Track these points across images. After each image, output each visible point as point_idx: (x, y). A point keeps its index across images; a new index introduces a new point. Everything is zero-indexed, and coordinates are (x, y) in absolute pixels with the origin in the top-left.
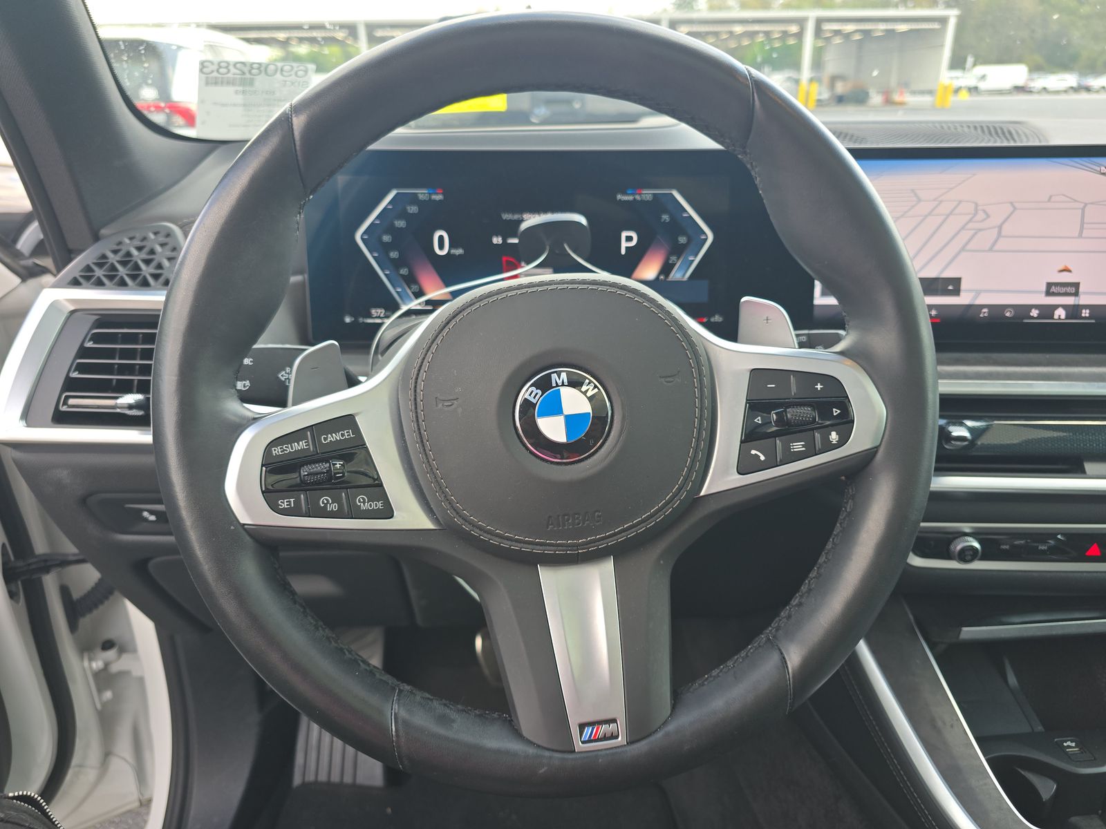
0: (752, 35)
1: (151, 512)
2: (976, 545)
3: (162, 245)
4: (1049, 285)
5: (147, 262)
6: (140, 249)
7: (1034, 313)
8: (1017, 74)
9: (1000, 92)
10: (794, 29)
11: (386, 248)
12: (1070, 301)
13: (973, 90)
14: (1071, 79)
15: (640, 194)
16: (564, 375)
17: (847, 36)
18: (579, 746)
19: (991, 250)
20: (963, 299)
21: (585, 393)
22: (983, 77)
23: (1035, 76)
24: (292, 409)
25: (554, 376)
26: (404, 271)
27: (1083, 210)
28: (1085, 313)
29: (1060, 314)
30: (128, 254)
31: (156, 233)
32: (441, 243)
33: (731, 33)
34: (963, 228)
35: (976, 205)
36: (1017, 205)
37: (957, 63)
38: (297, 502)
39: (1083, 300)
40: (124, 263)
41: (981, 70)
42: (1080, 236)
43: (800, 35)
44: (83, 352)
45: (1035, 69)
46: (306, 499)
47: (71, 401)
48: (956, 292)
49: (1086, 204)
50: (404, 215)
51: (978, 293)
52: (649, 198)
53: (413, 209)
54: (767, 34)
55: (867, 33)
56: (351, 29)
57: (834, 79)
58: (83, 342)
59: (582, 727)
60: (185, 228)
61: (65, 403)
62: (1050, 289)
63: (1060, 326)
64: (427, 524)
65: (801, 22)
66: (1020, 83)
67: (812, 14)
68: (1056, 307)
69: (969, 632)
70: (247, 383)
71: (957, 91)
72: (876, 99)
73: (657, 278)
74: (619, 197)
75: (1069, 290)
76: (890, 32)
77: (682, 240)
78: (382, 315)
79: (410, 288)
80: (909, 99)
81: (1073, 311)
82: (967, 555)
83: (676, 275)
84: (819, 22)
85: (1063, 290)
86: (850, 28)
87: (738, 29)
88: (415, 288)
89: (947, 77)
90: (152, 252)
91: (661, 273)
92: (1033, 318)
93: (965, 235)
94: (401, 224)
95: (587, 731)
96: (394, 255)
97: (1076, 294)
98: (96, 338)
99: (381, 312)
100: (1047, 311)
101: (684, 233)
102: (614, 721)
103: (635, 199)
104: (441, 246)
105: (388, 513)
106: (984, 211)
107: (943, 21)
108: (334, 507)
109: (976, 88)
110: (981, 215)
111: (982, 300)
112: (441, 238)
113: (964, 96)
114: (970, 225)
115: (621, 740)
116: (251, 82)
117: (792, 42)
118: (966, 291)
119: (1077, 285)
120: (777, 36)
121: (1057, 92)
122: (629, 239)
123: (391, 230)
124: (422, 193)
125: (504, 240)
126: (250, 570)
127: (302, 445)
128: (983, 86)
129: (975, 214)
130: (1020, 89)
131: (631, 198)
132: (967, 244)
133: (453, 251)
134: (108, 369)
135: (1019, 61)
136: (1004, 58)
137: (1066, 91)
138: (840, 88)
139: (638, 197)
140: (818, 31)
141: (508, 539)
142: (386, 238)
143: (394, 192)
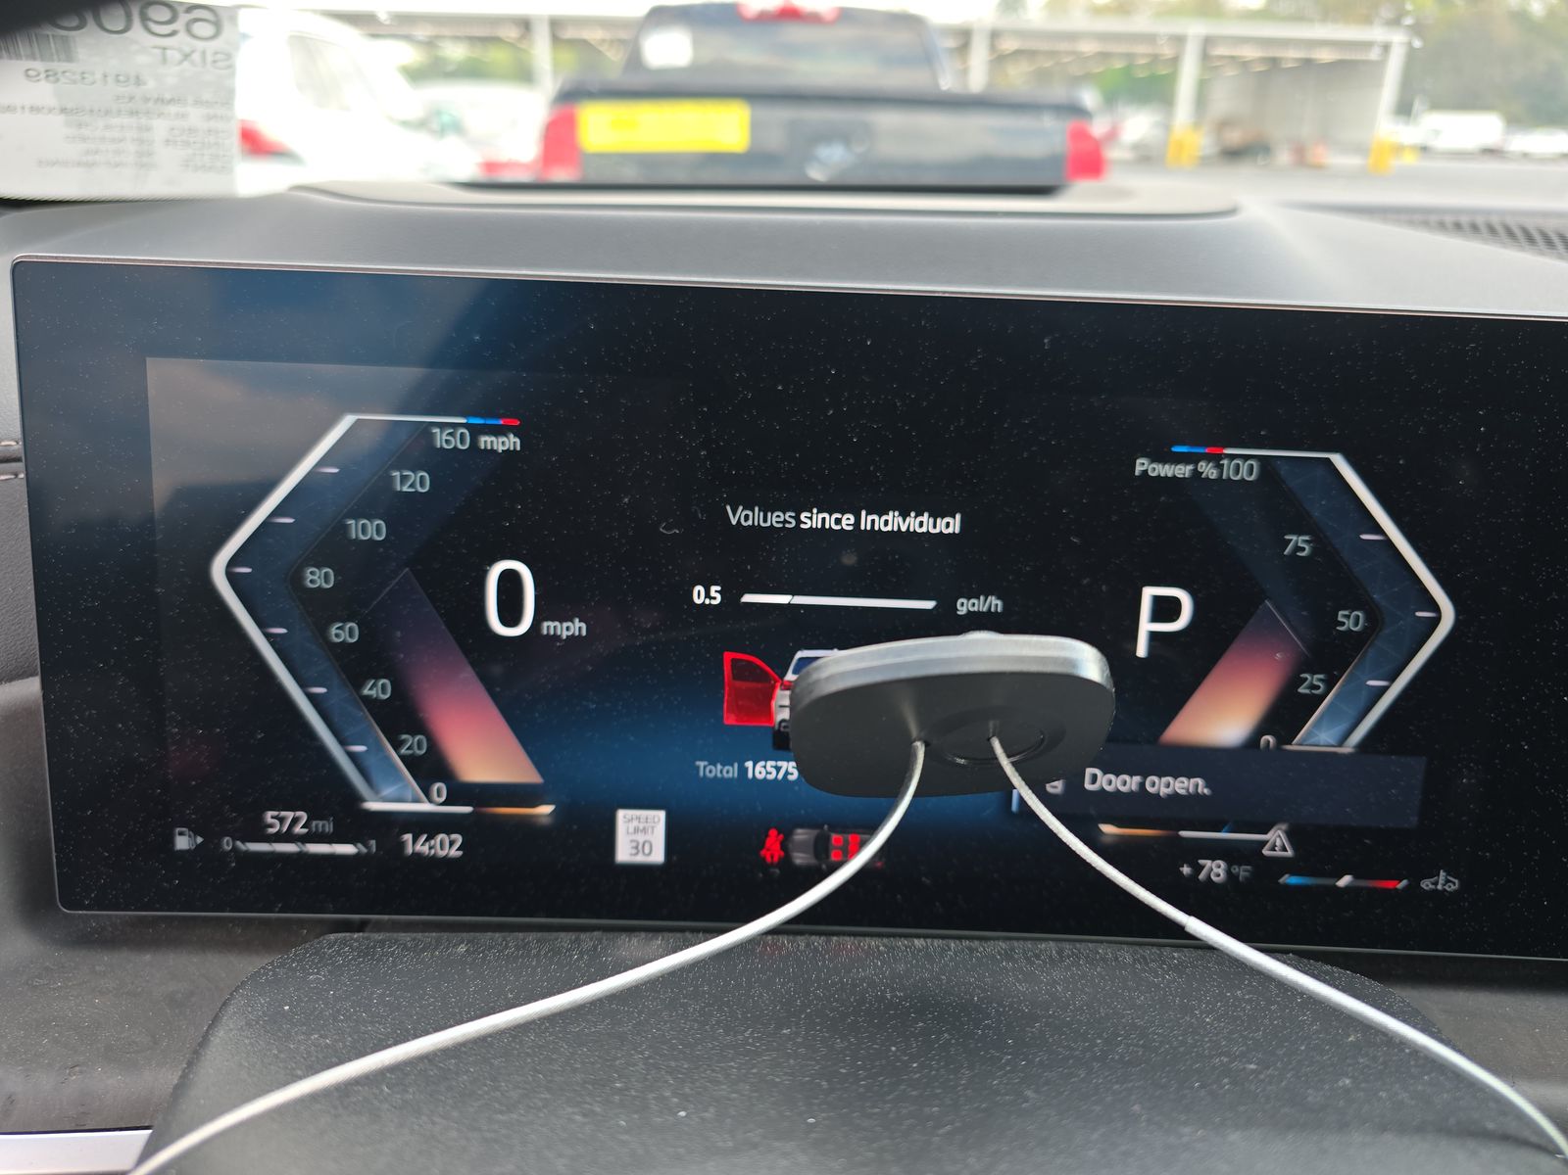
0: (1105, 57)
8: (1483, 128)
9: (1461, 156)
10: (1167, 51)
11: (321, 609)
13: (1423, 151)
15: (1216, 459)
17: (1244, 64)
22: (1437, 132)
26: (378, 689)
32: (511, 598)
33: (1077, 55)
37: (1404, 109)
41: (1433, 119)
43: (1174, 61)
45: (1514, 122)
50: (378, 500)
52: (1248, 472)
53: (413, 481)
55: (1274, 62)
56: (525, 25)
57: (1224, 124)
65: (1179, 40)
66: (1492, 143)
67: (1196, 29)
71: (1400, 150)
73: (1252, 742)
74: (1142, 465)
76: (1308, 63)
77: (1350, 621)
78: (298, 830)
79: (397, 746)
80: (1330, 160)
83: (1318, 735)
84: (1207, 43)
86: (1250, 53)
88: (414, 744)
89: (1388, 129)
91: (1268, 724)
94: (368, 529)
96: (344, 633)
99: (295, 821)
101: (1356, 599)
103: (1196, 474)
104: (510, 611)
107: (1384, 48)
109: (1427, 148)
112: (510, 580)
113: (1410, 159)
117: (1163, 71)
120: (1142, 61)
121: (1540, 159)
122: (1166, 609)
123: (334, 547)
124: (448, 427)
125: (731, 595)
128: (1436, 144)
130: (1491, 152)
131: (1183, 471)
133: (549, 627)
136: (1467, 101)
139: (1208, 470)
140: (1205, 57)
142: (318, 578)
143: (347, 421)
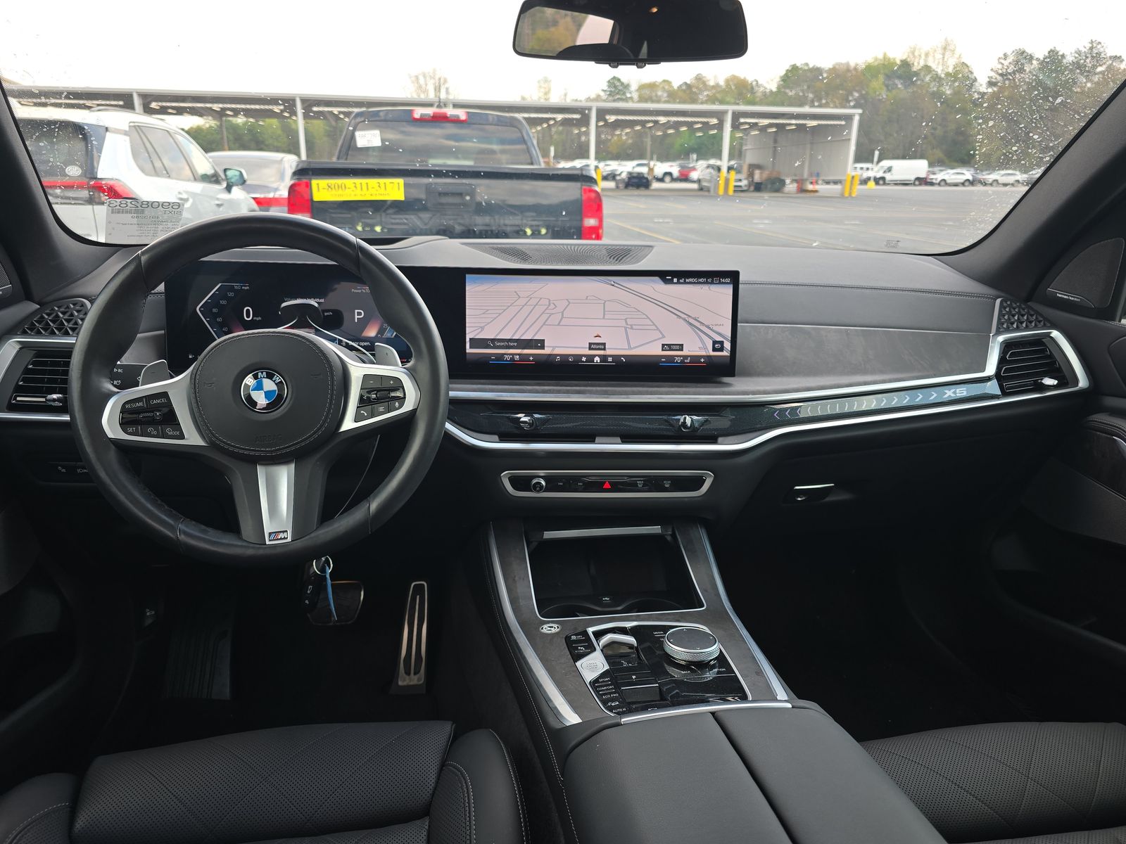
0: (677, 125)
1: (63, 468)
2: (543, 483)
3: (78, 311)
4: (590, 344)
5: (68, 321)
6: (64, 313)
7: (584, 359)
8: (919, 167)
9: (905, 184)
10: (714, 121)
11: (216, 316)
12: (601, 352)
13: (879, 181)
14: (968, 174)
16: (264, 373)
17: (763, 129)
18: (268, 543)
19: (559, 325)
20: (547, 351)
21: (274, 381)
22: (889, 169)
23: (936, 169)
24: (140, 388)
25: (260, 374)
26: (225, 329)
27: (604, 304)
28: (610, 359)
29: (597, 359)
30: (57, 316)
31: (74, 305)
32: (248, 313)
33: (656, 122)
34: (543, 313)
35: (550, 301)
36: (571, 301)
37: (863, 156)
38: (137, 429)
39: (608, 352)
40: (54, 321)
41: (886, 163)
42: (604, 318)
43: (720, 126)
44: (27, 371)
45: (935, 164)
46: (141, 429)
47: (18, 399)
48: (543, 347)
49: (605, 301)
50: (225, 297)
51: (554, 348)
53: (231, 294)
54: (690, 125)
55: (781, 127)
56: (289, 103)
57: (753, 167)
58: (27, 365)
59: (270, 534)
60: (92, 302)
61: (15, 399)
62: (591, 346)
63: (597, 366)
64: (201, 442)
65: (720, 115)
66: (923, 175)
67: (731, 108)
68: (595, 356)
69: (548, 535)
70: (120, 381)
71: (865, 182)
72: (791, 187)
73: (377, 336)
74: (353, 290)
75: (600, 347)
76: (801, 128)
80: (820, 187)
81: (603, 358)
82: (538, 487)
83: (388, 335)
84: (737, 116)
85: (598, 347)
86: (764, 122)
87: (662, 120)
89: (854, 170)
90: (72, 315)
91: (378, 333)
92: (583, 362)
93: (545, 316)
94: (223, 302)
95: (273, 536)
96: (219, 320)
97: (604, 349)
98: (34, 363)
100: (590, 358)
102: (286, 531)
103: (362, 292)
104: (248, 316)
105: (182, 437)
106: (553, 303)
107: (849, 118)
108: (155, 433)
109: (883, 178)
110: (552, 306)
111: (557, 351)
112: (248, 311)
113: (871, 184)
114: (547, 311)
115: (289, 539)
116: (143, 212)
117: (713, 132)
118: (547, 347)
119: (604, 344)
120: (699, 127)
121: (956, 185)
122: (359, 314)
123: (217, 305)
124: (237, 286)
126: (112, 455)
127: (141, 404)
128: (888, 177)
129: (549, 305)
130: (922, 181)
132: (546, 321)
133: (255, 318)
134: (42, 381)
135: (922, 157)
137: (963, 184)
138: (757, 176)
140: (736, 126)
141: (238, 448)
142: (215, 310)
143: (220, 284)
